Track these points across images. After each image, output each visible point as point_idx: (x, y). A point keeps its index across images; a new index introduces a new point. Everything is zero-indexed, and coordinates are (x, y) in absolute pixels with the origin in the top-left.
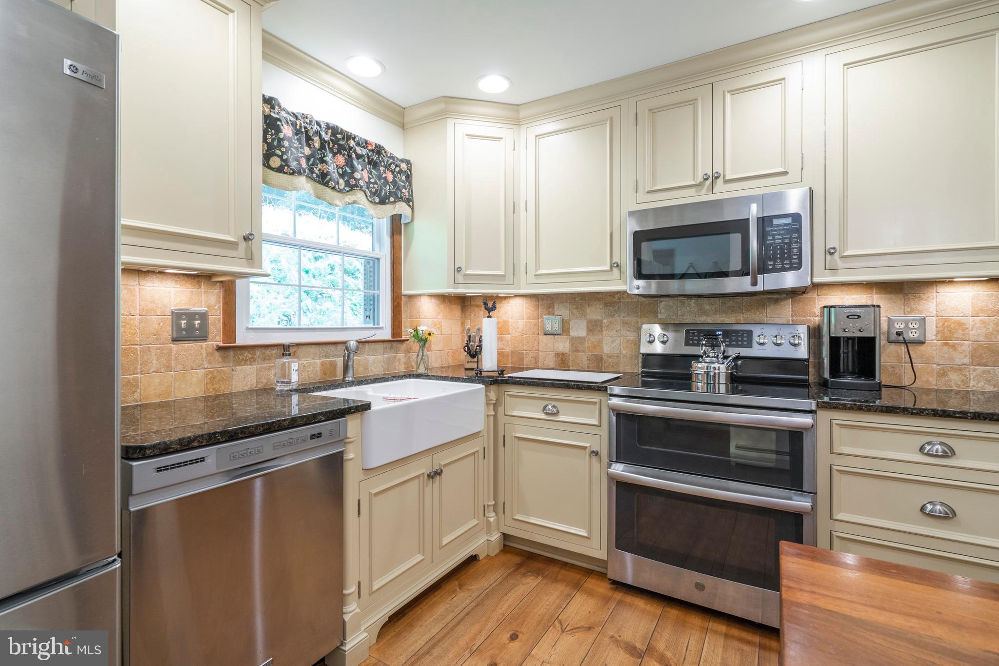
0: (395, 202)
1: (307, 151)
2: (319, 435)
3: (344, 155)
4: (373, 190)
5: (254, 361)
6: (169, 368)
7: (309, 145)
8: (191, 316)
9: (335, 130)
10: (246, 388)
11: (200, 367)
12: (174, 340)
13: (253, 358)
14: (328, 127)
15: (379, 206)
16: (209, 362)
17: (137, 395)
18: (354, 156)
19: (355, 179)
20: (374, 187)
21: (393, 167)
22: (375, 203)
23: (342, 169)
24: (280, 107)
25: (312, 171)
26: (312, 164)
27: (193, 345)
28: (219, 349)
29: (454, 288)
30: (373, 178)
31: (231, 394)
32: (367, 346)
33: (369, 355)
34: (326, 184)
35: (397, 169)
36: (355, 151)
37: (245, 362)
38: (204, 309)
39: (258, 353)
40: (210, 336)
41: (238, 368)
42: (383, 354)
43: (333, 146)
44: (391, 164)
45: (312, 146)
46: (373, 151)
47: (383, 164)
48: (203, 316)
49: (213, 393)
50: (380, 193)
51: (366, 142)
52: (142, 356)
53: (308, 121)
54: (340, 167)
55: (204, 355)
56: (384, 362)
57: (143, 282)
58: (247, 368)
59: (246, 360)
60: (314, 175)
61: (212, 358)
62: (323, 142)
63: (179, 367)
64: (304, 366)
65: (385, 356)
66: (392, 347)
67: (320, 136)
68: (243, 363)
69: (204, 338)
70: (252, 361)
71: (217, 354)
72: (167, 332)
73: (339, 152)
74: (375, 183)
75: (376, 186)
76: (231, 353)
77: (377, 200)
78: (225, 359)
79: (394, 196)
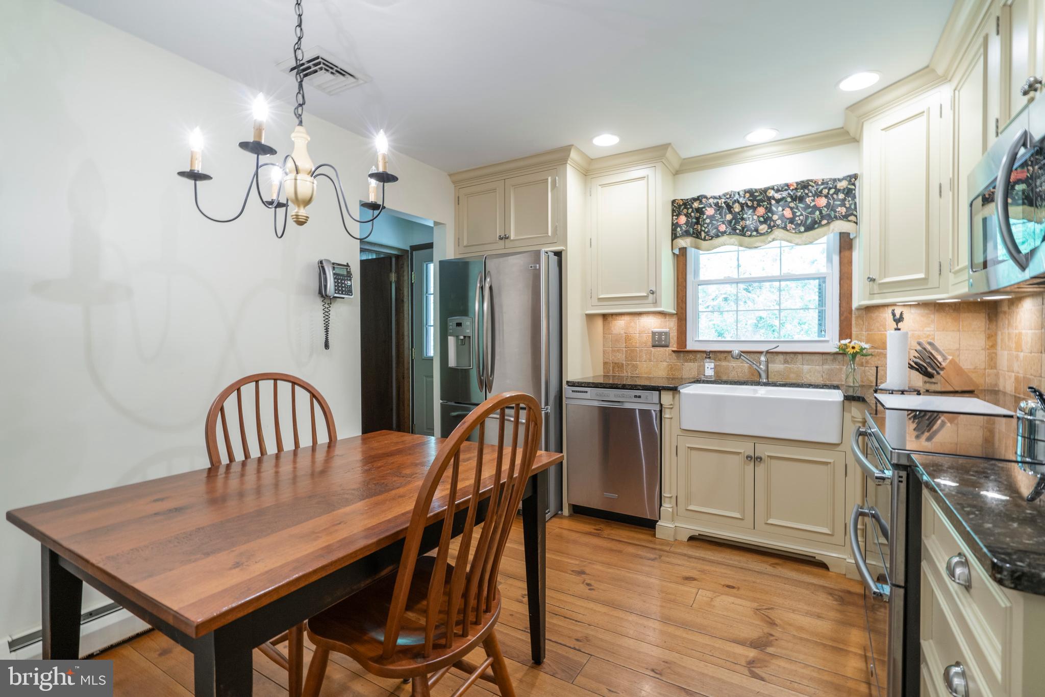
0: (828, 223)
1: (729, 217)
2: (640, 397)
3: (763, 207)
4: (799, 222)
5: (696, 360)
6: (650, 360)
7: (730, 212)
8: (660, 334)
9: (751, 192)
10: (691, 376)
11: (665, 361)
12: (653, 346)
13: (695, 358)
14: (746, 192)
15: (806, 234)
16: (670, 359)
17: (637, 372)
18: (773, 202)
19: (773, 221)
20: (800, 219)
21: (825, 191)
22: (800, 232)
23: (763, 217)
24: (706, 197)
25: (734, 229)
26: (735, 224)
27: (662, 349)
28: (674, 351)
29: (870, 299)
30: (799, 211)
31: (682, 378)
32: (800, 357)
33: (803, 364)
34: (744, 235)
35: (832, 191)
36: (774, 198)
37: (690, 360)
38: (667, 330)
39: (699, 356)
40: (670, 345)
41: (686, 363)
42: (823, 364)
43: (753, 203)
44: (822, 190)
45: (733, 212)
46: (796, 189)
47: (810, 194)
48: (666, 334)
49: (671, 377)
50: (806, 222)
51: (787, 185)
52: (639, 354)
53: (728, 196)
54: (761, 217)
55: (667, 354)
56: (824, 372)
57: (640, 318)
58: (691, 364)
59: (691, 360)
60: (738, 231)
61: (671, 357)
62: (742, 205)
63: (655, 360)
64: (733, 367)
65: (824, 367)
66: (834, 360)
67: (738, 202)
68: (689, 361)
69: (667, 346)
70: (695, 360)
71: (674, 355)
72: (650, 344)
73: (759, 205)
74: (802, 215)
75: (801, 217)
76: (682, 355)
77: (802, 229)
78: (678, 358)
79: (827, 218)
